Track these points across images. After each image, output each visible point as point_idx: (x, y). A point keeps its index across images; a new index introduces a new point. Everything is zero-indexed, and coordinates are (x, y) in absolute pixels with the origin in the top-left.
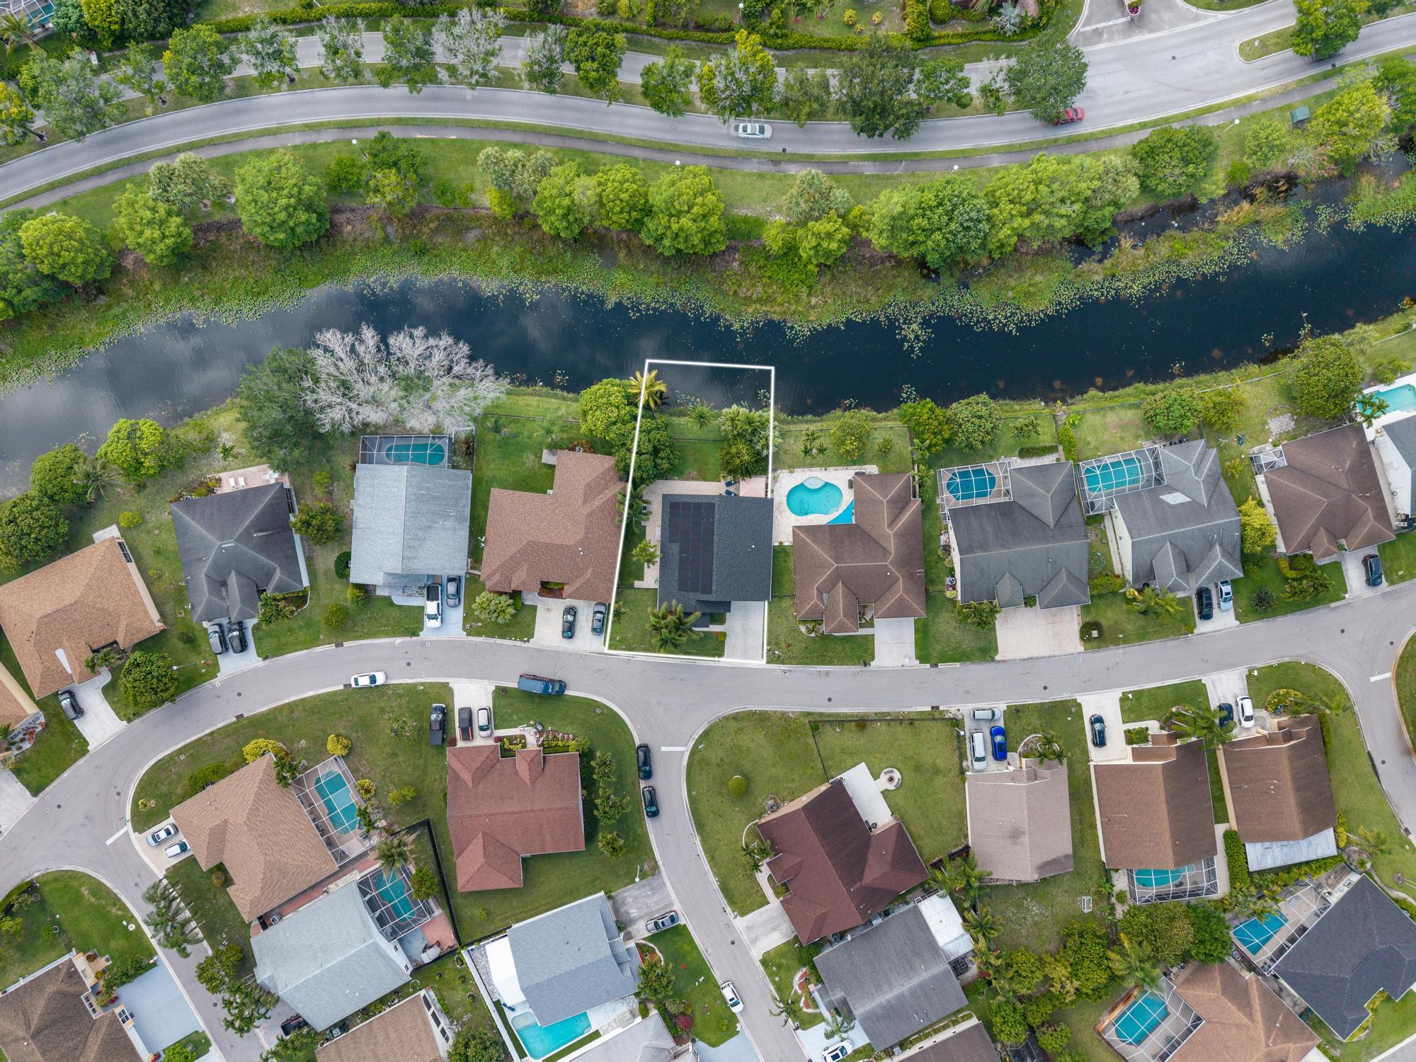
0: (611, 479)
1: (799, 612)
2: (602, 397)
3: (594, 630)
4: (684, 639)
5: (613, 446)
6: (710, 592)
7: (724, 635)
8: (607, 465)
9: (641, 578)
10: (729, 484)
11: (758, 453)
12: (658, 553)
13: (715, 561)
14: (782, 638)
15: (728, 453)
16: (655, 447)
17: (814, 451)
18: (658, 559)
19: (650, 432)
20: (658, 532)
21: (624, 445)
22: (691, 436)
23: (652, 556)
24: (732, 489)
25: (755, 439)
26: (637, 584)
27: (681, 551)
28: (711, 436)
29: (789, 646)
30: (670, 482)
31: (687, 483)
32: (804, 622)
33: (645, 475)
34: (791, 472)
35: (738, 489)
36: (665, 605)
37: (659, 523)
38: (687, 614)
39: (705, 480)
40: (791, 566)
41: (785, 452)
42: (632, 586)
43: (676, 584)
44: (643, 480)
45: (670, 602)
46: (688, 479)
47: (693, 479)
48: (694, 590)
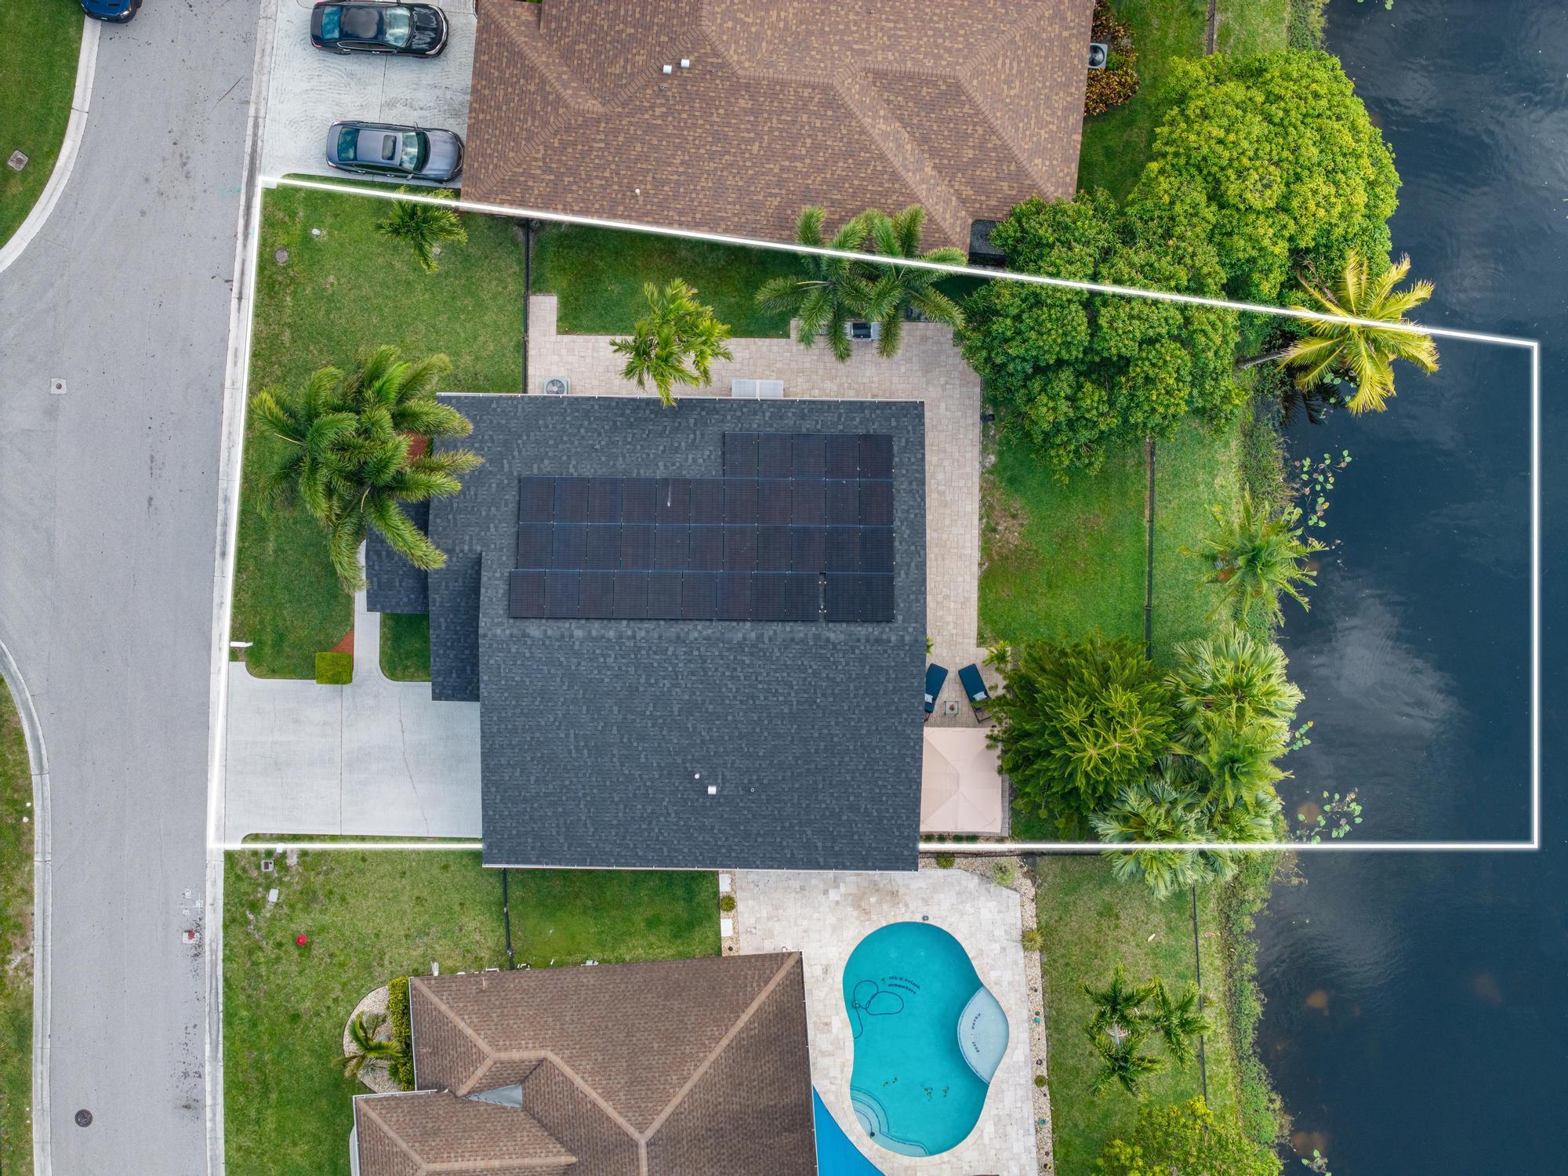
0: (980, 187)
1: (441, 985)
2: (1324, 140)
3: (351, 133)
4: (321, 508)
5: (1117, 191)
6: (518, 611)
7: (341, 674)
8: (1037, 168)
9: (571, 321)
10: (970, 678)
11: (1105, 802)
12: (678, 390)
13: (644, 631)
14: (332, 915)
15: (1105, 676)
16: (1123, 364)
17: (1117, 1034)
18: (651, 389)
19: (1186, 343)
20: (764, 388)
21: (1127, 235)
22: (1163, 517)
23: (665, 366)
24: (951, 692)
25: (1165, 787)
26: (545, 308)
27: (683, 487)
28: (1166, 600)
29: (302, 943)
30: (971, 432)
31: (969, 506)
32: (403, 1007)
33: (1001, 326)
34: (1026, 939)
35: (951, 720)
36: (458, 422)
37: (803, 391)
38: (421, 516)
39: (988, 580)
40: (636, 949)
41: (1107, 912)
42: (533, 284)
43: (547, 467)
44: (981, 317)
45: (471, 443)
46: (987, 510)
47: (988, 531)
48: (524, 544)
